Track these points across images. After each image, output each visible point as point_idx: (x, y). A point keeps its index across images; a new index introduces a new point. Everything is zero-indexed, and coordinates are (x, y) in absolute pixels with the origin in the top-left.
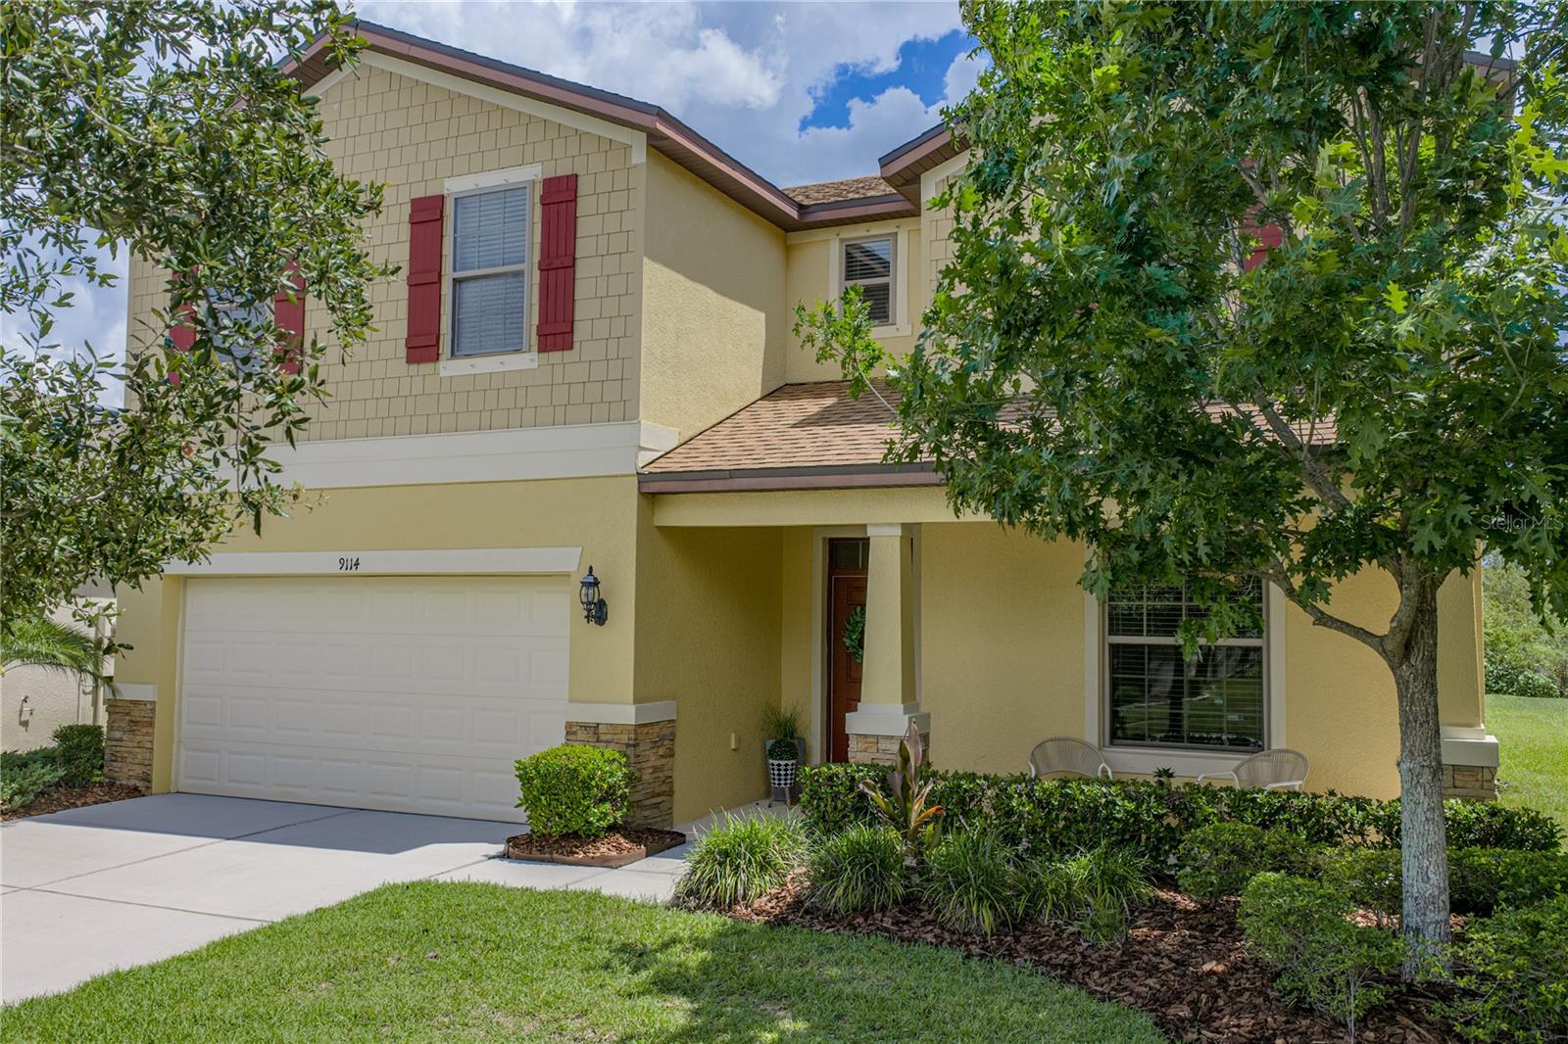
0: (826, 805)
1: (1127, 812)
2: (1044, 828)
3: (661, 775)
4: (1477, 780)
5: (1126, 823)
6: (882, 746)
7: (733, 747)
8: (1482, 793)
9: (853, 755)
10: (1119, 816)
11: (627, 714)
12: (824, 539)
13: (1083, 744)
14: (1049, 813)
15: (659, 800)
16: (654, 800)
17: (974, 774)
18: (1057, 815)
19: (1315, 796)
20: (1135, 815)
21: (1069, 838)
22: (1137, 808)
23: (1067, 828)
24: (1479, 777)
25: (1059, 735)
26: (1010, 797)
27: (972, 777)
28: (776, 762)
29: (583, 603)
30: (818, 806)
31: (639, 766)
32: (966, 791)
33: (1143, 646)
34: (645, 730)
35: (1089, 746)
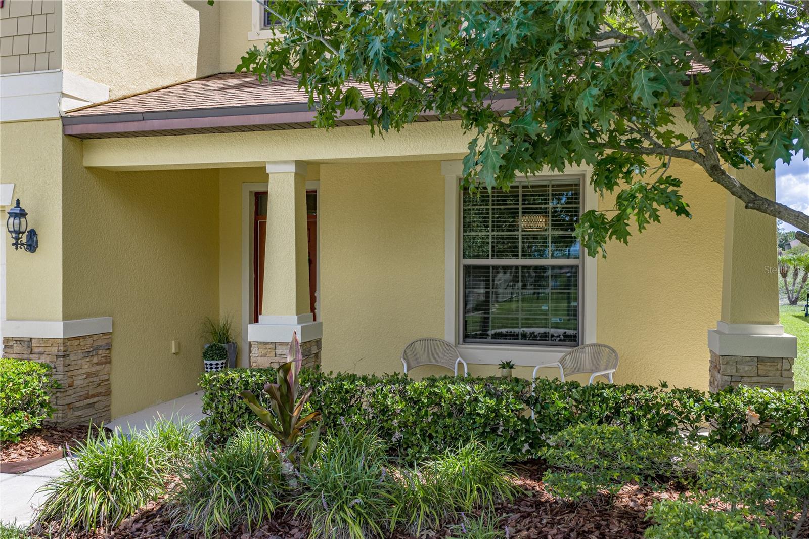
0: (223, 407)
1: (488, 408)
2: (414, 423)
3: (95, 379)
4: (777, 369)
5: (487, 417)
6: (279, 351)
7: (174, 351)
8: (781, 380)
9: (255, 359)
10: (481, 412)
11: (56, 330)
12: (251, 192)
13: (443, 342)
14: (419, 409)
15: (95, 400)
16: (87, 402)
17: (354, 376)
18: (426, 411)
19: (651, 389)
20: (496, 411)
21: (437, 432)
22: (497, 405)
23: (435, 422)
24: (779, 366)
25: (425, 336)
26: (385, 397)
27: (353, 378)
28: (209, 362)
29: (11, 232)
30: (217, 408)
31: (69, 374)
32: (347, 392)
33: (487, 267)
34: (77, 342)
35: (447, 344)
